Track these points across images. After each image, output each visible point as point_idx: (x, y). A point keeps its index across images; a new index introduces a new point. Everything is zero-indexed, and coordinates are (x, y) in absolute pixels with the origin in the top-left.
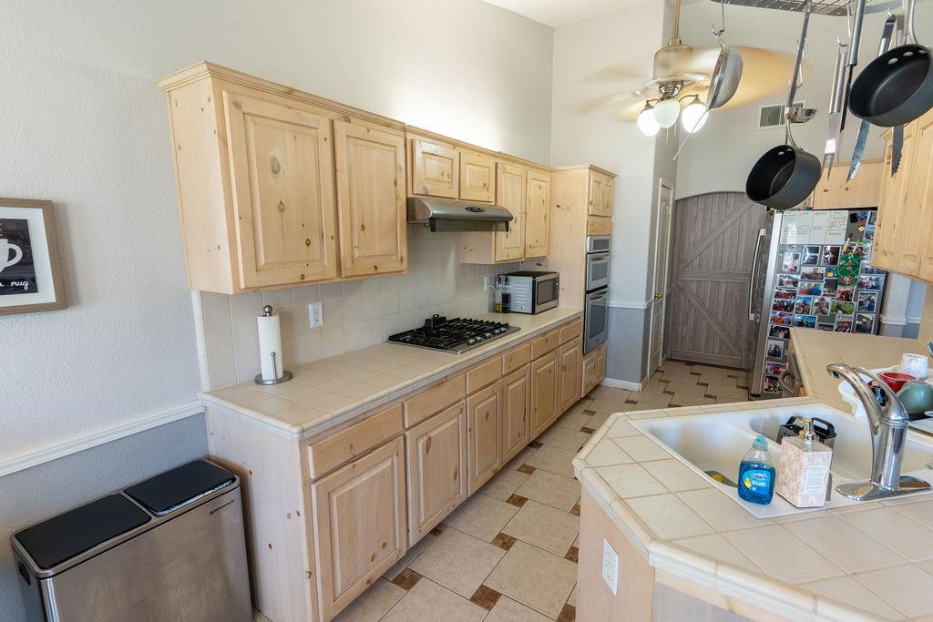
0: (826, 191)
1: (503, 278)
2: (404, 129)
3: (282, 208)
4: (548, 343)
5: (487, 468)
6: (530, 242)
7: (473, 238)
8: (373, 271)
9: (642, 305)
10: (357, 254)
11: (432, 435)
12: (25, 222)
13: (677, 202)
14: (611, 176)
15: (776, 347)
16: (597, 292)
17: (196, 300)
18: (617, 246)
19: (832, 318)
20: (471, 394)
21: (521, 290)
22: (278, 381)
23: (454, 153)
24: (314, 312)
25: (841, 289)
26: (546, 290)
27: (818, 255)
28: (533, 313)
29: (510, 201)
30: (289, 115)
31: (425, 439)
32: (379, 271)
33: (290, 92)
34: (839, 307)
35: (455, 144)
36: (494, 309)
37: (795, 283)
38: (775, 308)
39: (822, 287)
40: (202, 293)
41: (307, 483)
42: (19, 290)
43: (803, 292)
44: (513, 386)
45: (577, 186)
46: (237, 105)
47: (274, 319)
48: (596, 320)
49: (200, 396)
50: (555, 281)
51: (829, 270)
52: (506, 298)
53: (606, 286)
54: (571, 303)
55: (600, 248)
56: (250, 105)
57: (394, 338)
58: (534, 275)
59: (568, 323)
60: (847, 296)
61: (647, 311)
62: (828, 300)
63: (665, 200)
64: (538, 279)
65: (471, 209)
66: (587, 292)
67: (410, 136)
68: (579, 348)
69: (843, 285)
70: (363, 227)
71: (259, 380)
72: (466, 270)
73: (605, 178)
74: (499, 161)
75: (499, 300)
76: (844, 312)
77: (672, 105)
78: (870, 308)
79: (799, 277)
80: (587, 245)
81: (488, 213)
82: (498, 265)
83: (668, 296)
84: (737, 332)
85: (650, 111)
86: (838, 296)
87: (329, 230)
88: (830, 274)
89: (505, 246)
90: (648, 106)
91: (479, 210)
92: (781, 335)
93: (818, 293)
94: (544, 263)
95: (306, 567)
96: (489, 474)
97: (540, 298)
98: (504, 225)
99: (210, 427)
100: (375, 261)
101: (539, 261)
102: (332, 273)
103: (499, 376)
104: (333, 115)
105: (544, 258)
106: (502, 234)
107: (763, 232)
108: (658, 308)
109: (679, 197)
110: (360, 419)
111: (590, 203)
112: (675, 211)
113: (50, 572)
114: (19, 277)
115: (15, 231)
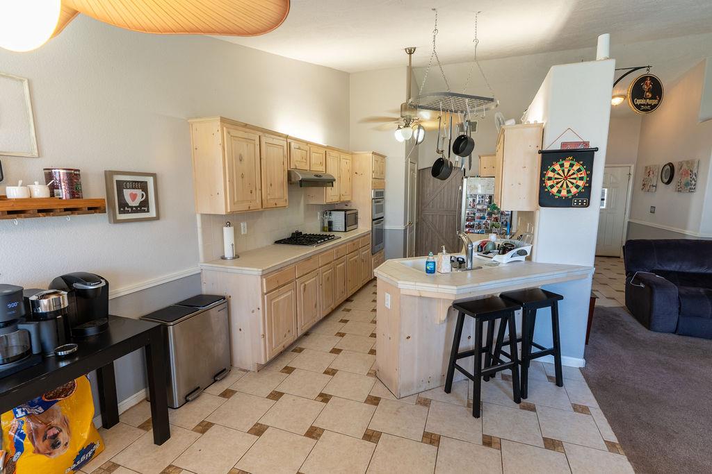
0: (485, 168)
1: (328, 213)
2: (287, 137)
3: (243, 176)
4: (354, 245)
5: (329, 306)
6: (343, 193)
7: (314, 190)
8: (275, 206)
9: (402, 227)
10: (269, 197)
11: (306, 283)
12: (146, 182)
13: (419, 171)
14: (384, 157)
16: (378, 220)
17: (198, 218)
18: (388, 195)
20: (321, 267)
21: (338, 219)
22: (234, 258)
23: (307, 148)
24: (244, 227)
25: (494, 216)
26: (351, 219)
27: (483, 199)
28: (345, 231)
29: (332, 171)
30: (246, 135)
31: (303, 285)
32: (278, 206)
33: (246, 126)
34: (493, 225)
35: (307, 143)
36: (323, 229)
37: (474, 214)
38: (467, 227)
39: (486, 216)
40: (202, 215)
41: (263, 294)
42: (144, 211)
43: (478, 218)
44: (339, 266)
45: (366, 162)
46: (229, 133)
47: (232, 228)
48: (378, 236)
49: (199, 265)
50: (356, 214)
51: (488, 207)
52: (330, 223)
53: (382, 217)
54: (364, 226)
55: (379, 196)
56: (234, 133)
58: (346, 211)
59: (364, 236)
60: (496, 219)
61: (405, 230)
62: (489, 222)
63: (412, 170)
64: (348, 213)
65: (317, 176)
66: (373, 220)
67: (289, 140)
68: (369, 250)
69: (495, 214)
70: (271, 185)
71: (223, 258)
72: (310, 208)
73: (379, 159)
74: (327, 150)
75: (326, 224)
76: (496, 228)
77: (409, 130)
78: (506, 225)
79: (476, 211)
80: (372, 194)
81: (324, 177)
82: (328, 205)
83: (417, 224)
84: (453, 242)
85: (400, 130)
86: (493, 219)
87: (258, 186)
88: (489, 209)
89: (331, 195)
90: (399, 128)
91: (320, 176)
93: (485, 219)
94: (349, 205)
95: (262, 333)
96: (329, 310)
97: (348, 224)
98: (331, 184)
99: (204, 280)
100: (276, 201)
101: (346, 203)
102: (260, 207)
103: (332, 259)
104: (261, 134)
105: (349, 201)
106: (329, 188)
107: (460, 187)
108: (411, 230)
109: (420, 167)
110: (280, 269)
111: (373, 172)
112: (418, 176)
113: (172, 323)
114: (144, 206)
115: (143, 186)
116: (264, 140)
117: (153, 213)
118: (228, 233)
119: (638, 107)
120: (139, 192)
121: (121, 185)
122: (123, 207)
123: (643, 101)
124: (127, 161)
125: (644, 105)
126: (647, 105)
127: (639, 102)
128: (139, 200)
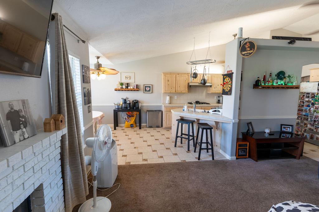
0: (313, 76)
3: (169, 85)
15: (298, 122)
17: (162, 94)
19: (313, 115)
24: (176, 97)
25: (316, 106)
27: (310, 95)
39: (310, 105)
43: (305, 106)
46: (165, 76)
52: (219, 101)
57: (188, 103)
60: (317, 108)
62: (312, 109)
70: (180, 87)
75: (217, 101)
76: (316, 113)
79: (305, 101)
86: (315, 108)
88: (313, 101)
92: (300, 119)
100: (181, 91)
102: (175, 92)
104: (176, 74)
114: (149, 90)
115: (150, 87)
116: (177, 76)
117: (151, 92)
118: (168, 98)
119: (244, 55)
120: (149, 88)
121: (146, 87)
122: (146, 90)
123: (246, 52)
124: (148, 83)
125: (246, 54)
126: (248, 53)
127: (244, 53)
128: (149, 89)
